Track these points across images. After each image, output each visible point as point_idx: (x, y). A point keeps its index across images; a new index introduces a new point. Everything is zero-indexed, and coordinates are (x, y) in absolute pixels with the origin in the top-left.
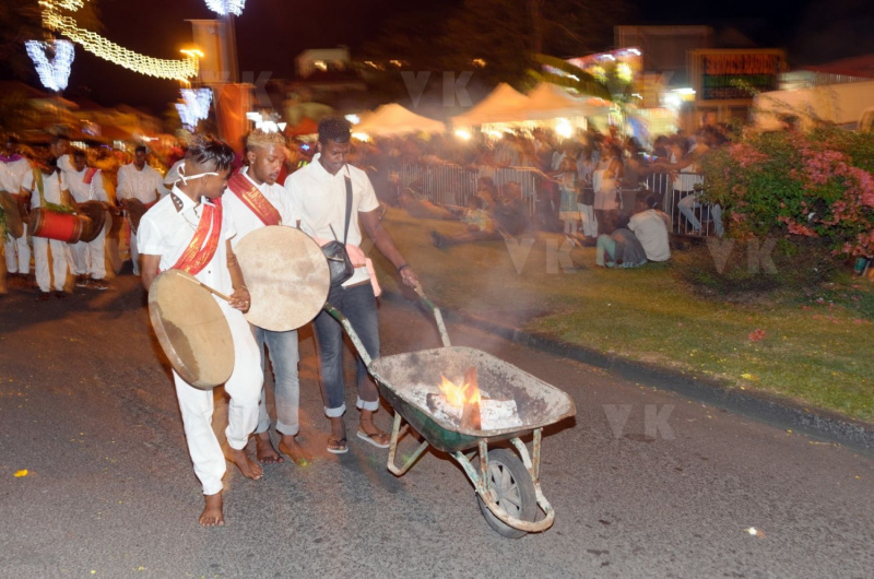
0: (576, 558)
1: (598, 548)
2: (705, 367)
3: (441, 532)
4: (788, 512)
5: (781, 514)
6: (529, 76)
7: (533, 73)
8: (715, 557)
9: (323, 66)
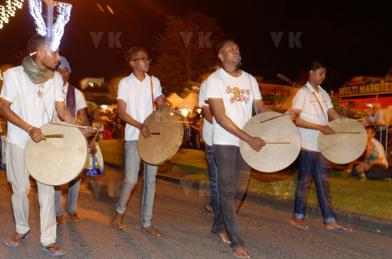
0: (213, 254)
1: (223, 250)
2: (269, 191)
3: (146, 243)
4: (311, 241)
5: (307, 241)
6: (185, 91)
7: (186, 89)
8: (279, 254)
9: (92, 85)
